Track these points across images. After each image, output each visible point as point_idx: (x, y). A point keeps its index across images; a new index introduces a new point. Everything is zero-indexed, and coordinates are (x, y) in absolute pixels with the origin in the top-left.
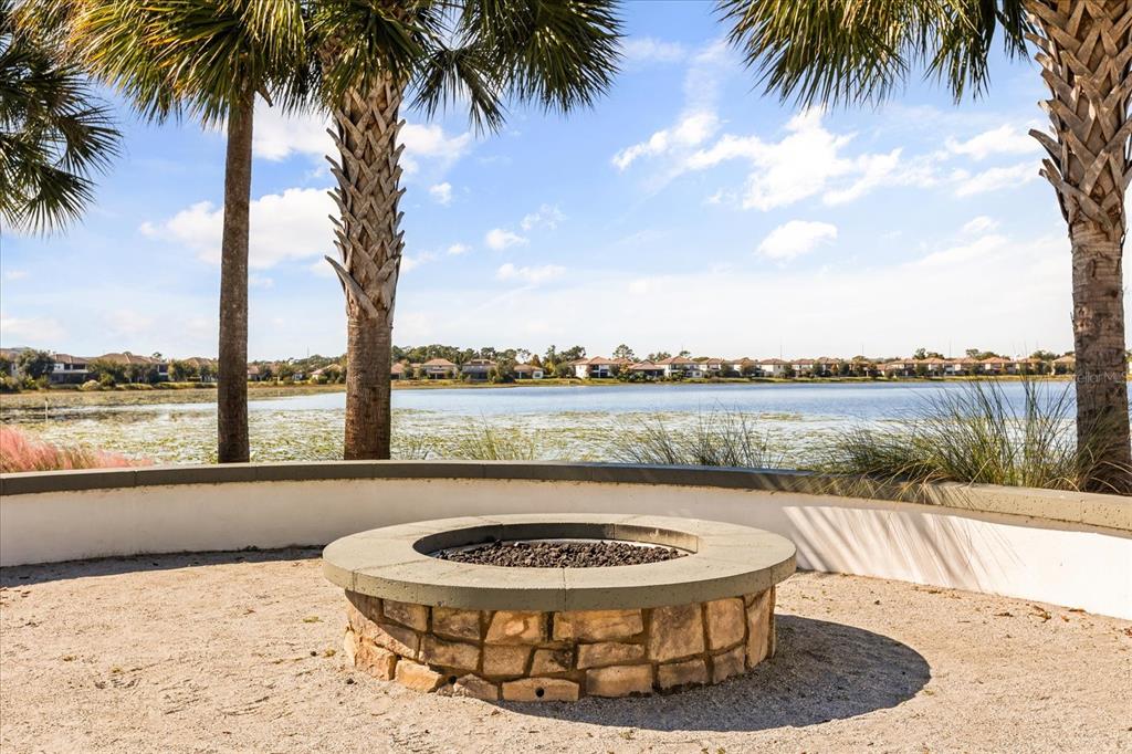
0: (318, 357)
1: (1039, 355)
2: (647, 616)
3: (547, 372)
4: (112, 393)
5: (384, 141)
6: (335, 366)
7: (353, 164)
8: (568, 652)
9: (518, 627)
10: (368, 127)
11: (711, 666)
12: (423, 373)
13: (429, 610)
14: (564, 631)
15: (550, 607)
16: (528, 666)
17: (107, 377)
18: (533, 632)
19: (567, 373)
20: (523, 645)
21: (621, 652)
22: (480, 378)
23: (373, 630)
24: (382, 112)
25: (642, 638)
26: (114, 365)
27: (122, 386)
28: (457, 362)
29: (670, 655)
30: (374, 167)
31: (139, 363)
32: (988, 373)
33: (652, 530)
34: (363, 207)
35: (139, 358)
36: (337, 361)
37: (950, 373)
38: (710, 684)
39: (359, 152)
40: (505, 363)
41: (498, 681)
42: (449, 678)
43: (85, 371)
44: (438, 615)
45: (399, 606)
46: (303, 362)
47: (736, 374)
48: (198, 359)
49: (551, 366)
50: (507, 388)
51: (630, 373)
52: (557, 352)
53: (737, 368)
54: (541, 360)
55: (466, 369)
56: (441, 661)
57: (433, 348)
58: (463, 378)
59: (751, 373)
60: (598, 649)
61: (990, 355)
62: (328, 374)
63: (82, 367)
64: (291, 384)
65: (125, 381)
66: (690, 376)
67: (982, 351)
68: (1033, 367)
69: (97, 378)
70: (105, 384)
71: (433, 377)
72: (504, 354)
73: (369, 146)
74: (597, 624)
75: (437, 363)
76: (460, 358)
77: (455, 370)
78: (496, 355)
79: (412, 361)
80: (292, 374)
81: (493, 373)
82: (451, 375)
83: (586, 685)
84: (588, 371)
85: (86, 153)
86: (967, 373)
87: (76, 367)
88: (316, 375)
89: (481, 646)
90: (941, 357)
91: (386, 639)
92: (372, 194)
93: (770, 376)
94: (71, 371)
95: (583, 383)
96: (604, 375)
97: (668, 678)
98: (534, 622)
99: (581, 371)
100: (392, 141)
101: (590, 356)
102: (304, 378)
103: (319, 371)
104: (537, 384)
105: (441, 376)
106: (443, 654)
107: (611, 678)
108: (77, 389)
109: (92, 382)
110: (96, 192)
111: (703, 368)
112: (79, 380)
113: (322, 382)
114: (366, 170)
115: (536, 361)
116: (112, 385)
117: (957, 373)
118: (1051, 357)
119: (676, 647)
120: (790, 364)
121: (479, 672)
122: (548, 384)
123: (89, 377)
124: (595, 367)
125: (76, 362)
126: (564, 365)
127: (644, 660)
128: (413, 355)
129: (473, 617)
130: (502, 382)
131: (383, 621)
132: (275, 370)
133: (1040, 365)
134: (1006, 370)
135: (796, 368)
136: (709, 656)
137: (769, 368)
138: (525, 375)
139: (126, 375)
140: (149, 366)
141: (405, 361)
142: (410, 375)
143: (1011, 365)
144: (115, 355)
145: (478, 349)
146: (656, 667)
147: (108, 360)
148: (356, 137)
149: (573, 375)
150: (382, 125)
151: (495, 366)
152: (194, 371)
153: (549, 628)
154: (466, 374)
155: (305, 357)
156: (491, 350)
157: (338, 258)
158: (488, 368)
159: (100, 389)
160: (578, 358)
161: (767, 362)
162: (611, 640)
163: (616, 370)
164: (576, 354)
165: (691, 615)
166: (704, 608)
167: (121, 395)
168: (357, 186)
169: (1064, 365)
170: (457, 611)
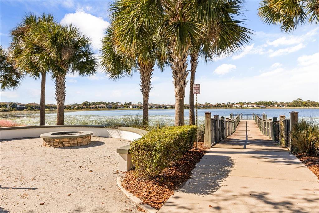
0: (77, 104)
1: (218, 104)
2: (70, 139)
3: (124, 107)
4: (31, 112)
5: (63, 81)
6: (80, 106)
7: (58, 84)
8: (62, 143)
9: (57, 141)
10: (60, 79)
11: (78, 144)
12: (99, 107)
13: (49, 139)
14: (62, 141)
15: (60, 138)
16: (58, 144)
17: (30, 108)
18: (59, 141)
19: (128, 107)
20: (58, 142)
21: (67, 143)
22: (110, 108)
23: (44, 142)
24: (62, 77)
25: (70, 141)
26: (31, 106)
27: (33, 110)
28: (106, 105)
29: (73, 143)
30: (61, 85)
31: (37, 105)
32: (208, 107)
33: (81, 132)
34: (59, 90)
35: (37, 104)
36: (81, 105)
37: (201, 107)
38: (77, 146)
39: (59, 83)
40: (116, 105)
41: (55, 146)
42: (51, 146)
43: (24, 107)
44: (50, 140)
45: (47, 139)
46: (74, 105)
47: (161, 107)
48: (50, 104)
49: (125, 106)
50: (116, 110)
51: (140, 107)
52: (126, 103)
53: (161, 106)
54: (123, 105)
55: (108, 106)
56: (50, 144)
57: (101, 102)
58: (107, 108)
59: (164, 107)
60: (65, 142)
61: (209, 104)
62: (78, 107)
63: (24, 106)
64: (71, 109)
65: (34, 109)
66: (152, 108)
67: (208, 103)
68: (216, 106)
69: (27, 108)
70: (29, 110)
71: (101, 108)
72: (116, 103)
73: (60, 82)
74: (65, 140)
75: (101, 105)
76: (106, 104)
77: (106, 107)
78: (114, 103)
79: (96, 105)
80: (71, 107)
81: (113, 107)
82: (104, 108)
83: (64, 146)
84: (132, 107)
85: (20, 78)
86: (205, 107)
87: (22, 106)
88: (76, 108)
89: (54, 142)
90: (200, 104)
91: (45, 143)
92: (61, 88)
93: (168, 108)
94: (21, 107)
95: (131, 109)
96: (135, 108)
97: (72, 145)
98: (59, 140)
99: (131, 107)
100: (64, 81)
101: (133, 104)
102: (73, 108)
103: (77, 107)
104: (122, 109)
105: (102, 108)
106: (50, 143)
107: (66, 145)
108: (22, 111)
109: (26, 109)
110: (21, 83)
111: (155, 106)
112: (23, 109)
113: (77, 109)
114: (60, 85)
115: (122, 105)
116: (30, 110)
117: (203, 107)
118: (220, 104)
119: (73, 142)
120: (172, 105)
121: (53, 145)
122: (124, 109)
123: (25, 108)
124: (134, 106)
125: (22, 105)
126: (128, 106)
127: (70, 143)
128: (97, 104)
129: (53, 140)
130: (115, 109)
131: (45, 141)
132: (67, 107)
133: (218, 106)
134: (212, 107)
135: (173, 106)
136: (77, 143)
137: (168, 106)
138: (120, 108)
139: (34, 108)
140: (39, 106)
141: (95, 105)
142: (96, 108)
143: (213, 106)
144: (31, 103)
145: (110, 102)
146: (71, 144)
147: (29, 104)
148: (58, 80)
149: (130, 108)
150: (62, 79)
151: (113, 106)
152: (49, 107)
153: (60, 140)
154: (108, 107)
155: (74, 104)
156: (113, 102)
157: (56, 97)
158: (112, 106)
159: (28, 111)
160: (131, 104)
161: (167, 105)
162: (66, 141)
163: (138, 107)
164: (130, 103)
165: (75, 139)
166: (77, 139)
167: (33, 112)
168: (58, 87)
169: (222, 106)
170: (51, 139)
